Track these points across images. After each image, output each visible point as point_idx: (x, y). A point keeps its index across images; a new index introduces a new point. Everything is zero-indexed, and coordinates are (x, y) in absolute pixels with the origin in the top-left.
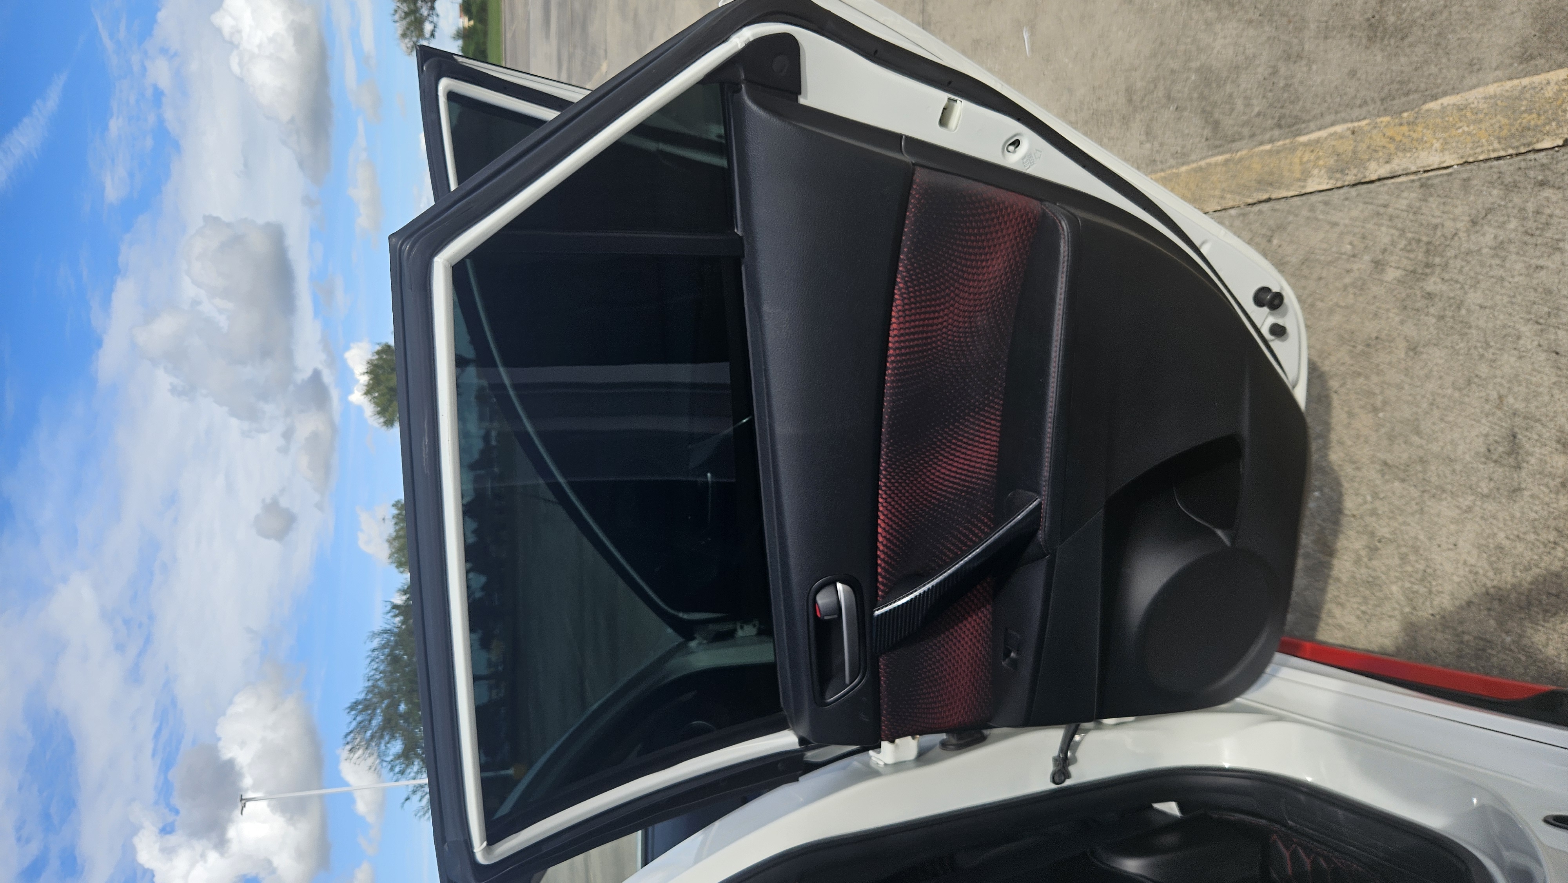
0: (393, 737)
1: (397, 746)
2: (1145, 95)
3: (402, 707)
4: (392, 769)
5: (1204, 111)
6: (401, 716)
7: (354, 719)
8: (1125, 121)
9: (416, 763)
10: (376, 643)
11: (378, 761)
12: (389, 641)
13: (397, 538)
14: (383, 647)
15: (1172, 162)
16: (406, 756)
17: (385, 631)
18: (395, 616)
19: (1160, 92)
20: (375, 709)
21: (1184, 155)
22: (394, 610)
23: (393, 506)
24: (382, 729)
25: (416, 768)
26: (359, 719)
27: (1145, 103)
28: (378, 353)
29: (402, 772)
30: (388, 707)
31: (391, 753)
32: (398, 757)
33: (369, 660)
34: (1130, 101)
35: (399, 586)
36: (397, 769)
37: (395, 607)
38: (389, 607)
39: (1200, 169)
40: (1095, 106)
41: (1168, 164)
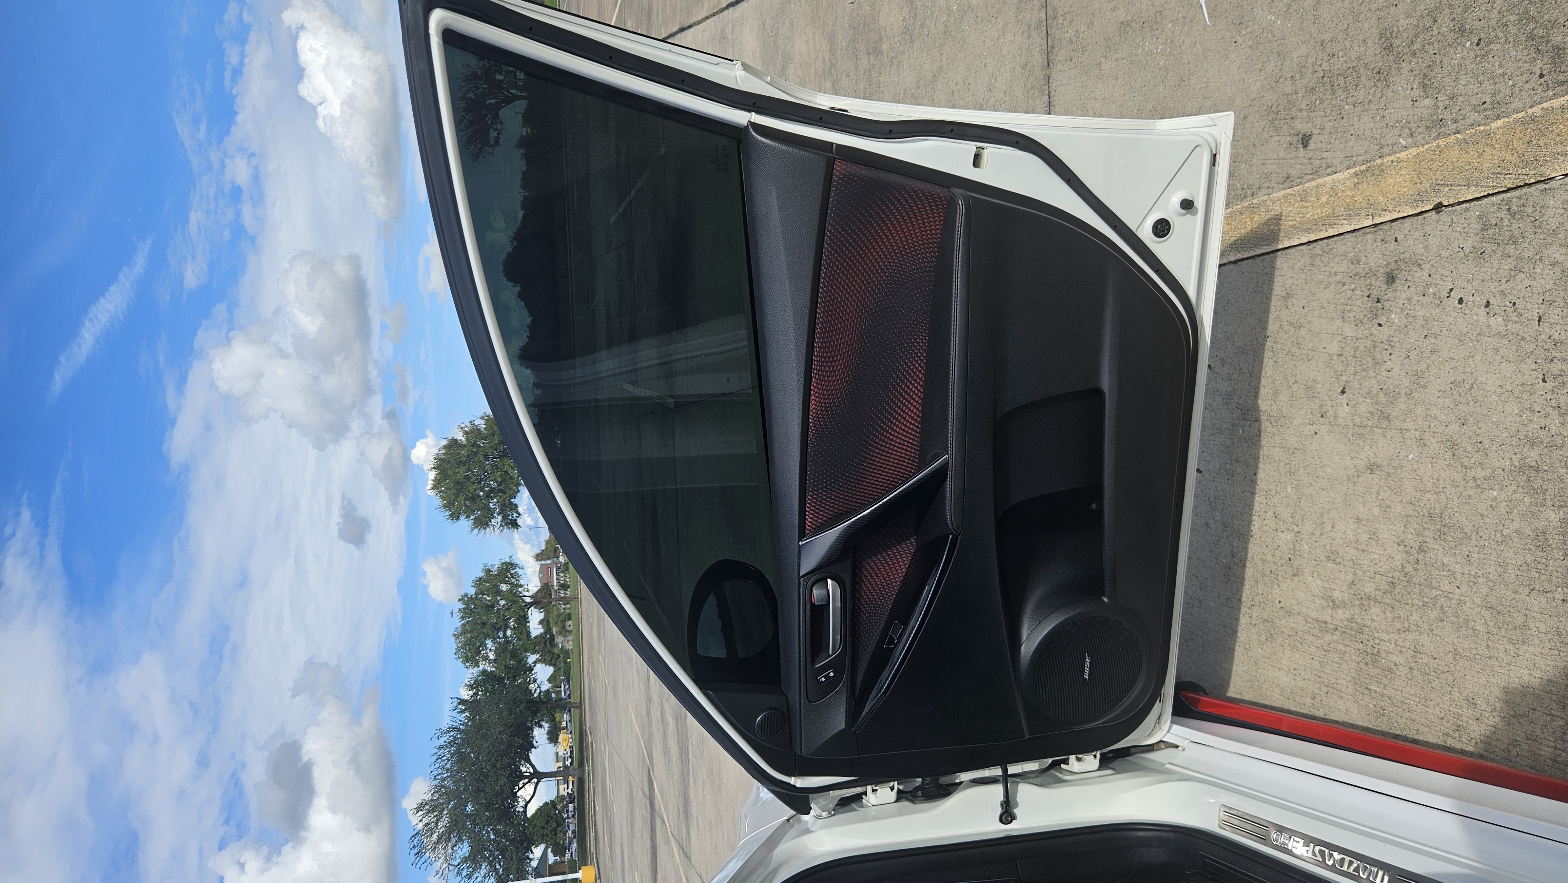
0: (460, 839)
1: (464, 849)
2: (1417, 36)
3: (469, 808)
4: (459, 873)
5: (1531, 37)
6: (468, 816)
7: (421, 821)
8: (1381, 76)
9: (483, 867)
10: (444, 739)
11: (445, 865)
12: (455, 738)
13: (464, 632)
14: (451, 744)
15: (1475, 116)
16: (474, 859)
17: (453, 729)
18: (462, 712)
19: (1445, 24)
20: (441, 812)
21: (1495, 104)
22: (460, 706)
23: (460, 600)
24: (450, 830)
25: (483, 871)
26: (425, 821)
27: (1417, 46)
28: (445, 447)
29: (469, 876)
30: (455, 808)
31: (457, 856)
32: (465, 860)
33: (435, 757)
34: (1389, 48)
35: (466, 681)
36: (464, 873)
37: (462, 702)
38: (456, 702)
39: (1533, 119)
40: (1325, 66)
41: (1468, 121)
